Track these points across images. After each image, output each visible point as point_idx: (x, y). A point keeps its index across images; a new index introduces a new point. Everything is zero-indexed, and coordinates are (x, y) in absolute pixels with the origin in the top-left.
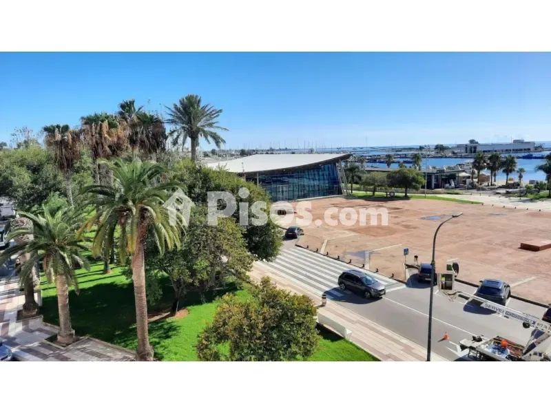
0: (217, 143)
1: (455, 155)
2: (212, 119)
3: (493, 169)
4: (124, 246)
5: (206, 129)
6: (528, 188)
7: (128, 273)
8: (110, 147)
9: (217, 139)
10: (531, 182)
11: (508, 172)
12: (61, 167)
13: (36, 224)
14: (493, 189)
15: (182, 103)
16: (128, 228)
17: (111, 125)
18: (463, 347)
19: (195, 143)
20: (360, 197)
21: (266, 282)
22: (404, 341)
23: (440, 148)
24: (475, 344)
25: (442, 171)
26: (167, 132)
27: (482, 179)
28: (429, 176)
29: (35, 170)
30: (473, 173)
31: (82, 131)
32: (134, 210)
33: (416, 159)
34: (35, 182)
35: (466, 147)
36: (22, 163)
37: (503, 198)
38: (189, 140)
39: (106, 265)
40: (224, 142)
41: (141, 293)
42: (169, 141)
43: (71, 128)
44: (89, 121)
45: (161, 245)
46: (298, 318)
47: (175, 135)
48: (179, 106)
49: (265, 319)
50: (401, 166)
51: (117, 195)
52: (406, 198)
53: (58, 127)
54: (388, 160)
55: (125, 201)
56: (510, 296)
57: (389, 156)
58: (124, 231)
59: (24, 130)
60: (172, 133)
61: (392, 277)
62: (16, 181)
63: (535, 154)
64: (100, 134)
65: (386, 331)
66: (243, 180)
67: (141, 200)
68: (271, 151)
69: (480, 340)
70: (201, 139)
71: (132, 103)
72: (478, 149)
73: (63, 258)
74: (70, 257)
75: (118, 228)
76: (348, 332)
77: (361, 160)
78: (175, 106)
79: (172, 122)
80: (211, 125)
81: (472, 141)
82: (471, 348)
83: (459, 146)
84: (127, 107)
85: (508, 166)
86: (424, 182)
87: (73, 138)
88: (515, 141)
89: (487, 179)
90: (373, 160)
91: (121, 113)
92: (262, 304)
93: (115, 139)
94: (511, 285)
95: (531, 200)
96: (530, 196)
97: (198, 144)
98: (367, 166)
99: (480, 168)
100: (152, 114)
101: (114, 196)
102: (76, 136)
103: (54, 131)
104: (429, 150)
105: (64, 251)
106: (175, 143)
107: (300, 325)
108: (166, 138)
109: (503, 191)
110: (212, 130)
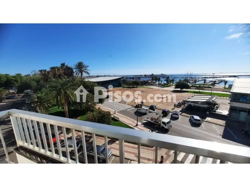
0: (88, 74)
1: (149, 77)
2: (86, 68)
3: (156, 80)
4: (61, 101)
5: (85, 71)
6: (163, 85)
7: (63, 108)
8: (58, 75)
9: (88, 73)
10: (164, 83)
11: (159, 81)
12: (45, 81)
13: (37, 96)
14: (156, 85)
15: (78, 63)
16: (62, 97)
17: (58, 70)
18: (145, 120)
19: (82, 74)
20: (126, 87)
21: (99, 108)
22: (133, 120)
23: (145, 75)
24: (147, 119)
25: (145, 81)
26: (74, 71)
27: (154, 83)
28: (142, 82)
29: (38, 82)
30: (152, 81)
31: (50, 71)
32: (63, 92)
33: (139, 78)
34: (38, 85)
35: (151, 75)
36: (33, 80)
37: (158, 87)
38: (80, 73)
39: (59, 107)
40: (90, 74)
41: (67, 113)
42: (75, 73)
43: (47, 70)
44: (52, 68)
45: (71, 100)
46: (106, 116)
47: (77, 72)
48: (77, 64)
49: (98, 117)
50: (136, 80)
51: (58, 88)
52: (137, 87)
53: (43, 70)
54: (133, 78)
55: (61, 90)
56: (156, 108)
57: (133, 77)
58: (60, 98)
59: (34, 71)
60: (76, 71)
61: (132, 106)
62: (32, 85)
63: (165, 77)
64: (55, 72)
65: (129, 118)
66: (96, 84)
67: (65, 89)
68: (105, 76)
69: (148, 118)
70: (84, 73)
71: (64, 63)
72: (154, 76)
73: (45, 105)
74: (47, 104)
75: (59, 97)
76: (120, 119)
77: (127, 78)
78: (76, 65)
79: (75, 69)
80: (86, 69)
81: (152, 74)
82: (146, 120)
83: (150, 75)
84: (63, 65)
85: (159, 80)
86: (141, 83)
87: (48, 73)
88: (161, 74)
89: (155, 83)
90: (130, 78)
91: (61, 66)
92: (98, 114)
93: (59, 73)
94: (156, 106)
95: (163, 87)
96: (163, 86)
97: (83, 75)
98: (128, 80)
99: (153, 80)
100: (70, 66)
101: (57, 88)
102: (48, 72)
103: (42, 71)
104: (143, 76)
105: (45, 103)
106: (76, 74)
107: (107, 118)
108: (74, 73)
109: (158, 85)
110: (86, 71)
